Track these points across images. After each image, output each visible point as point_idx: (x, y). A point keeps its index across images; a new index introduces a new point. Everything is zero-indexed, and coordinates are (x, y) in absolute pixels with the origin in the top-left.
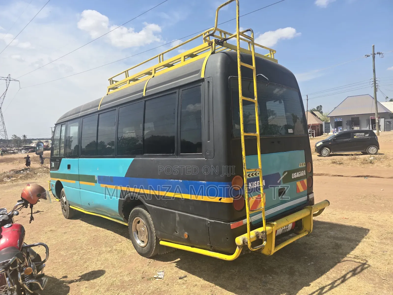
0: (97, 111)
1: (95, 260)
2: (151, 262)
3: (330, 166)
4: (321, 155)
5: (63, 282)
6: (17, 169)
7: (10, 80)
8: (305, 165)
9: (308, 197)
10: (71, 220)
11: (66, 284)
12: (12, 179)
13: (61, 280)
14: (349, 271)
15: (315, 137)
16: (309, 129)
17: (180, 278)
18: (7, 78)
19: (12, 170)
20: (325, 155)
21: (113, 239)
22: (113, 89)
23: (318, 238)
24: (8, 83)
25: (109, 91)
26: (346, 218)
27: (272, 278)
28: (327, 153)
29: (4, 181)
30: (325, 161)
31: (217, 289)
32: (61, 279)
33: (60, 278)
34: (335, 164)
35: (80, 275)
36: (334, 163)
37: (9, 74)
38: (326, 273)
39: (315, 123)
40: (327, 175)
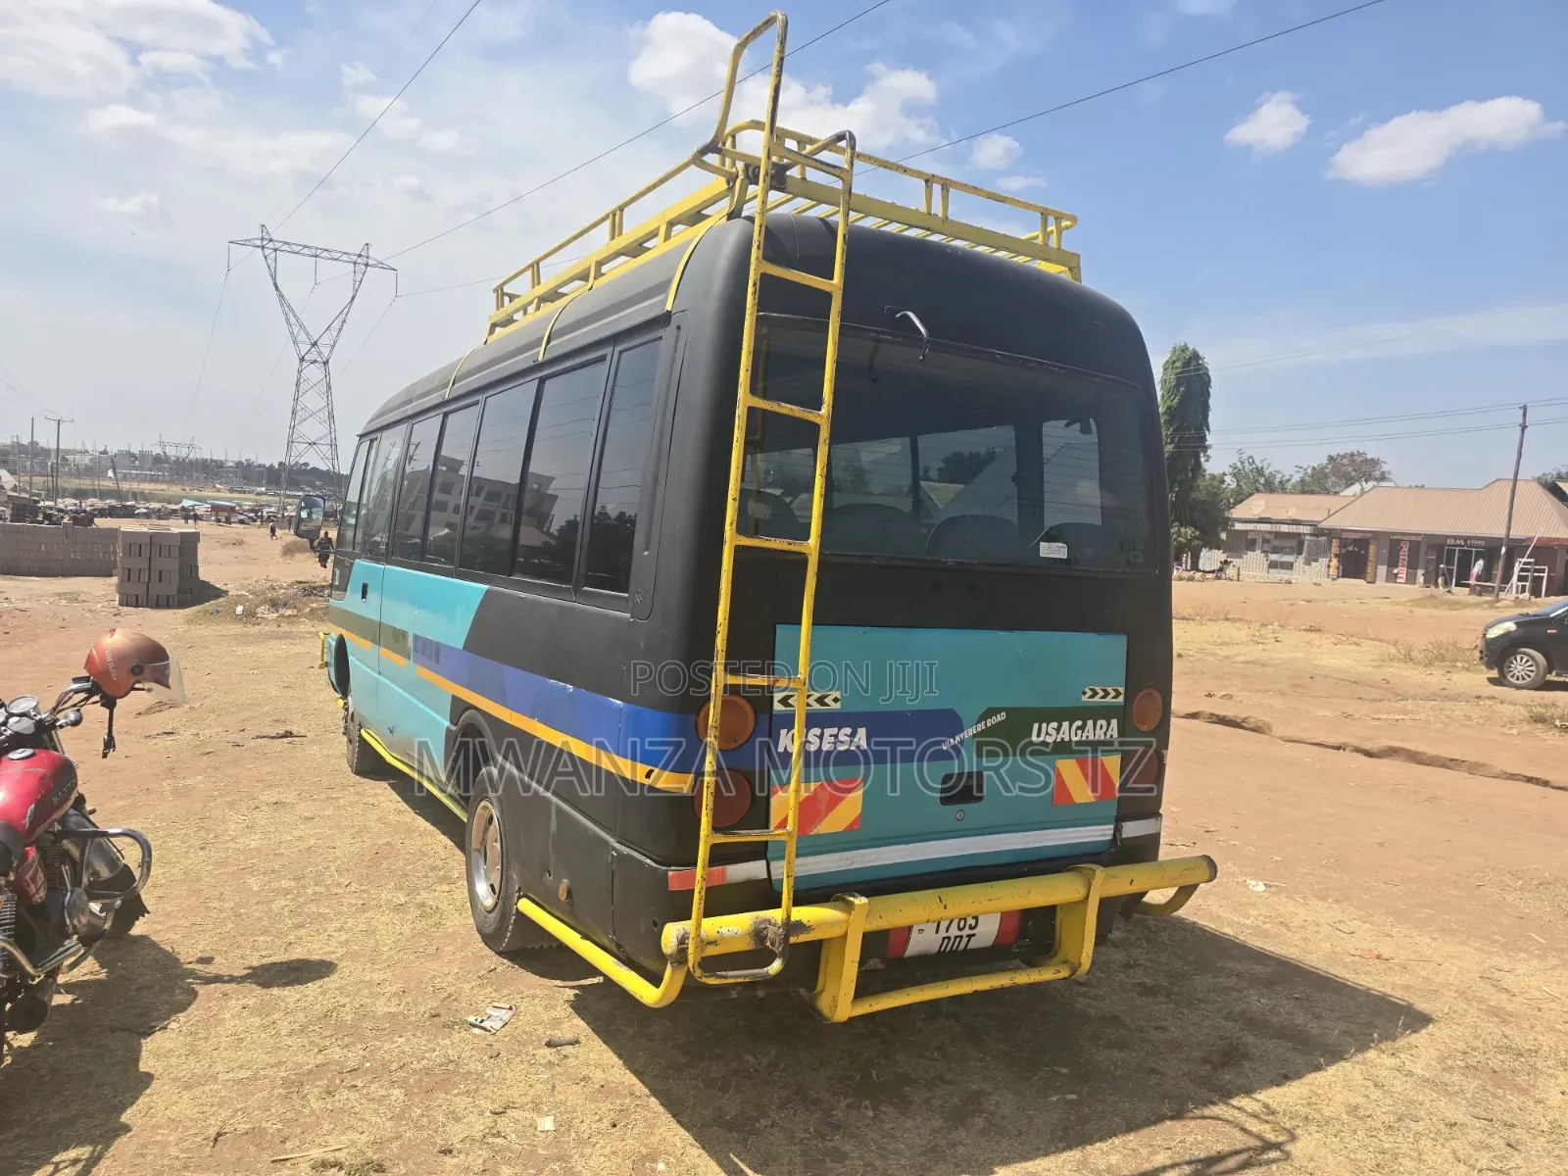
0: (440, 400)
1: (331, 927)
2: (498, 970)
3: (1514, 731)
4: (1502, 679)
5: (192, 973)
6: (314, 579)
7: (367, 265)
8: (1121, 699)
9: (1117, 830)
10: (363, 780)
11: (193, 983)
12: (282, 611)
13: (190, 966)
14: (1187, 1158)
15: (1546, 595)
16: (1524, 560)
17: (549, 1044)
18: (360, 256)
19: (297, 582)
20: (1520, 682)
21: (433, 869)
22: (509, 321)
23: (1185, 1011)
24: (361, 276)
25: (492, 331)
26: (1378, 957)
27: (876, 1117)
28: (1532, 674)
29: (259, 616)
30: (1499, 707)
31: (646, 1107)
32: (190, 963)
33: (189, 960)
34: (1540, 725)
35: (255, 964)
36: (1539, 719)
37: (367, 244)
38: (1091, 1144)
39: (1556, 536)
40: (1474, 768)
